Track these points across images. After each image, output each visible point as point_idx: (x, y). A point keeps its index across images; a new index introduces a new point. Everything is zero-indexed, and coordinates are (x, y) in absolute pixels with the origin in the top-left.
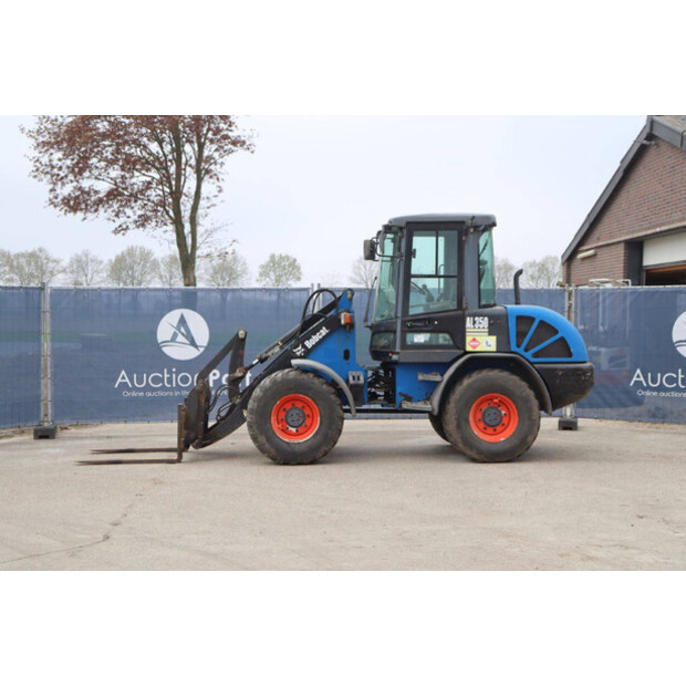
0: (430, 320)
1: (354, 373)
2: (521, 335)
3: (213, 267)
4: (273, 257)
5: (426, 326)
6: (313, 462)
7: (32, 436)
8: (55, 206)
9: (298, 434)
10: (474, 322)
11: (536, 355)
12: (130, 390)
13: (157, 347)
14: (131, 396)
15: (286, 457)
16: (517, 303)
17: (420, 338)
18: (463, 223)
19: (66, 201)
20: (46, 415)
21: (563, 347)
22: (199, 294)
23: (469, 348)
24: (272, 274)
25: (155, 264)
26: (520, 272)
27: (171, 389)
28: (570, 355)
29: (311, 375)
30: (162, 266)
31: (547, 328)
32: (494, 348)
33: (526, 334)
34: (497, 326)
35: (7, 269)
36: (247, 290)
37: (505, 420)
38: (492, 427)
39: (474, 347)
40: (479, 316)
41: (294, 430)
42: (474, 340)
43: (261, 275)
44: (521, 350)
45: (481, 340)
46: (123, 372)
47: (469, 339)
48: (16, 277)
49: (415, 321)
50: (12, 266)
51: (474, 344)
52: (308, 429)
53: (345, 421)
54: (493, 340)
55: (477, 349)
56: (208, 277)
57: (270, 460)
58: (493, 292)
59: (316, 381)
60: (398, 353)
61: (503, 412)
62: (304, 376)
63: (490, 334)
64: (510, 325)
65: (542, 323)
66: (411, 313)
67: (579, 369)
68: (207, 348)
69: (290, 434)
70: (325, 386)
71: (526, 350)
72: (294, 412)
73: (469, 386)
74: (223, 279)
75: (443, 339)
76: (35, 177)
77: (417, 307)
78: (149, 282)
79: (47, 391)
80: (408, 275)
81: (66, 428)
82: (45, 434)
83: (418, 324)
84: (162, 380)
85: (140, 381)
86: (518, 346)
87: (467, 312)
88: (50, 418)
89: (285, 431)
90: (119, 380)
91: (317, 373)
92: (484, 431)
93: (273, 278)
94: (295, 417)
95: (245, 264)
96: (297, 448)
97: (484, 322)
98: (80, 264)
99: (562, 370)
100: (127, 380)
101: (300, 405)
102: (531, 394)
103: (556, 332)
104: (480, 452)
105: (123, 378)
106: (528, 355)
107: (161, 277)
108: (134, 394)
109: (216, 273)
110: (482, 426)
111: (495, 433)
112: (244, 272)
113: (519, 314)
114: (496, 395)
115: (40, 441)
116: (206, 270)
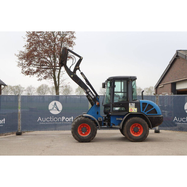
0: (120, 104)
1: (100, 118)
2: (143, 108)
7: (15, 134)
8: (23, 73)
9: (85, 134)
10: (131, 104)
11: (147, 113)
12: (41, 122)
13: (49, 111)
14: (41, 124)
15: (81, 140)
16: (143, 99)
17: (117, 109)
18: (128, 78)
19: (26, 72)
20: (19, 129)
21: (155, 111)
22: (60, 97)
23: (130, 111)
24: (79, 91)
25: (49, 89)
26: (143, 91)
27: (52, 122)
28: (157, 113)
29: (88, 118)
30: (51, 89)
32: (136, 111)
33: (145, 108)
34: (137, 105)
35: (11, 90)
36: (72, 96)
37: (140, 130)
38: (136, 132)
39: (131, 111)
40: (132, 103)
41: (84, 133)
42: (131, 109)
43: (76, 91)
44: (144, 112)
45: (133, 109)
47: (130, 109)
48: (13, 92)
49: (115, 104)
50: (12, 90)
51: (131, 110)
52: (88, 133)
53: (97, 130)
54: (136, 109)
57: (78, 141)
59: (89, 120)
60: (111, 113)
61: (139, 128)
62: (86, 119)
63: (135, 107)
64: (141, 105)
65: (149, 105)
66: (114, 102)
67: (159, 117)
68: (62, 111)
69: (83, 134)
70: (91, 121)
71: (145, 112)
72: (84, 128)
73: (129, 122)
74: (66, 92)
75: (123, 109)
76: (18, 66)
77: (116, 100)
78: (47, 93)
79: (20, 123)
80: (114, 92)
81: (25, 132)
82: (19, 134)
83: (117, 105)
84: (50, 119)
85: (44, 120)
86: (143, 111)
87: (129, 102)
88: (20, 130)
90: (39, 120)
91: (89, 118)
92: (134, 133)
94: (84, 130)
95: (72, 88)
97: (134, 104)
98: (29, 89)
99: (154, 117)
100: (41, 120)
101: (85, 126)
102: (146, 123)
103: (153, 107)
106: (146, 113)
107: (50, 92)
109: (64, 91)
110: (134, 132)
111: (137, 134)
112: (72, 90)
113: (143, 102)
114: (137, 124)
115: (17, 136)
116: (62, 90)
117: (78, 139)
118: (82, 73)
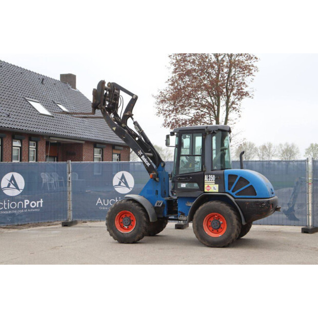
0: (189, 177)
1: (159, 201)
2: (230, 184)
3: (282, 150)
4: (312, 145)
5: (186, 179)
6: (134, 242)
7: (61, 226)
8: (165, 127)
9: (128, 229)
10: (208, 178)
11: (239, 194)
12: (102, 207)
14: (102, 209)
15: (122, 240)
16: (242, 168)
17: (183, 185)
20: (70, 216)
21: (252, 190)
23: (206, 190)
28: (256, 195)
29: (131, 202)
30: (259, 150)
31: (243, 180)
32: (217, 191)
33: (233, 183)
34: (219, 180)
37: (222, 226)
38: (217, 229)
40: (211, 175)
41: (126, 227)
42: (208, 186)
43: (306, 153)
44: (230, 192)
45: (211, 187)
46: (99, 199)
47: (206, 186)
49: (180, 177)
51: (208, 188)
52: (132, 226)
54: (217, 186)
55: (209, 191)
56: (279, 155)
58: (229, 162)
59: (133, 204)
61: (221, 222)
62: (128, 202)
63: (216, 183)
64: (225, 179)
65: (241, 178)
66: (180, 173)
67: (258, 202)
69: (125, 229)
71: (233, 191)
72: (126, 219)
73: (202, 209)
74: (287, 155)
75: (196, 185)
76: (157, 115)
77: (183, 170)
80: (179, 155)
82: (65, 225)
83: (183, 179)
85: (106, 203)
86: (229, 190)
87: (205, 173)
89: (122, 227)
90: (98, 202)
91: (134, 201)
92: (212, 231)
93: (312, 155)
94: (126, 221)
95: (298, 148)
96: (126, 236)
97: (213, 178)
99: (248, 202)
100: (101, 202)
101: (124, 216)
102: (232, 212)
103: (249, 183)
104: (209, 242)
105: (99, 201)
106: (234, 194)
108: (104, 208)
109: (283, 153)
110: (211, 229)
111: (218, 232)
112: (298, 152)
113: (230, 174)
114: (216, 213)
115: (64, 227)
116: (279, 152)
117: (116, 237)
118: (135, 123)
